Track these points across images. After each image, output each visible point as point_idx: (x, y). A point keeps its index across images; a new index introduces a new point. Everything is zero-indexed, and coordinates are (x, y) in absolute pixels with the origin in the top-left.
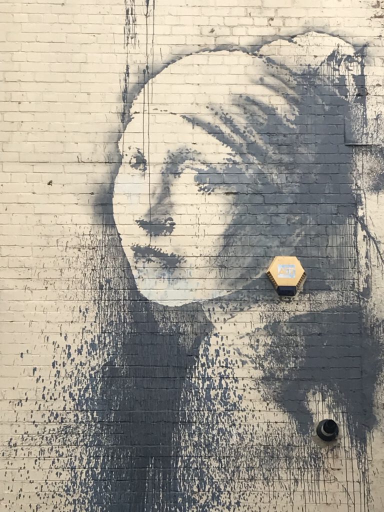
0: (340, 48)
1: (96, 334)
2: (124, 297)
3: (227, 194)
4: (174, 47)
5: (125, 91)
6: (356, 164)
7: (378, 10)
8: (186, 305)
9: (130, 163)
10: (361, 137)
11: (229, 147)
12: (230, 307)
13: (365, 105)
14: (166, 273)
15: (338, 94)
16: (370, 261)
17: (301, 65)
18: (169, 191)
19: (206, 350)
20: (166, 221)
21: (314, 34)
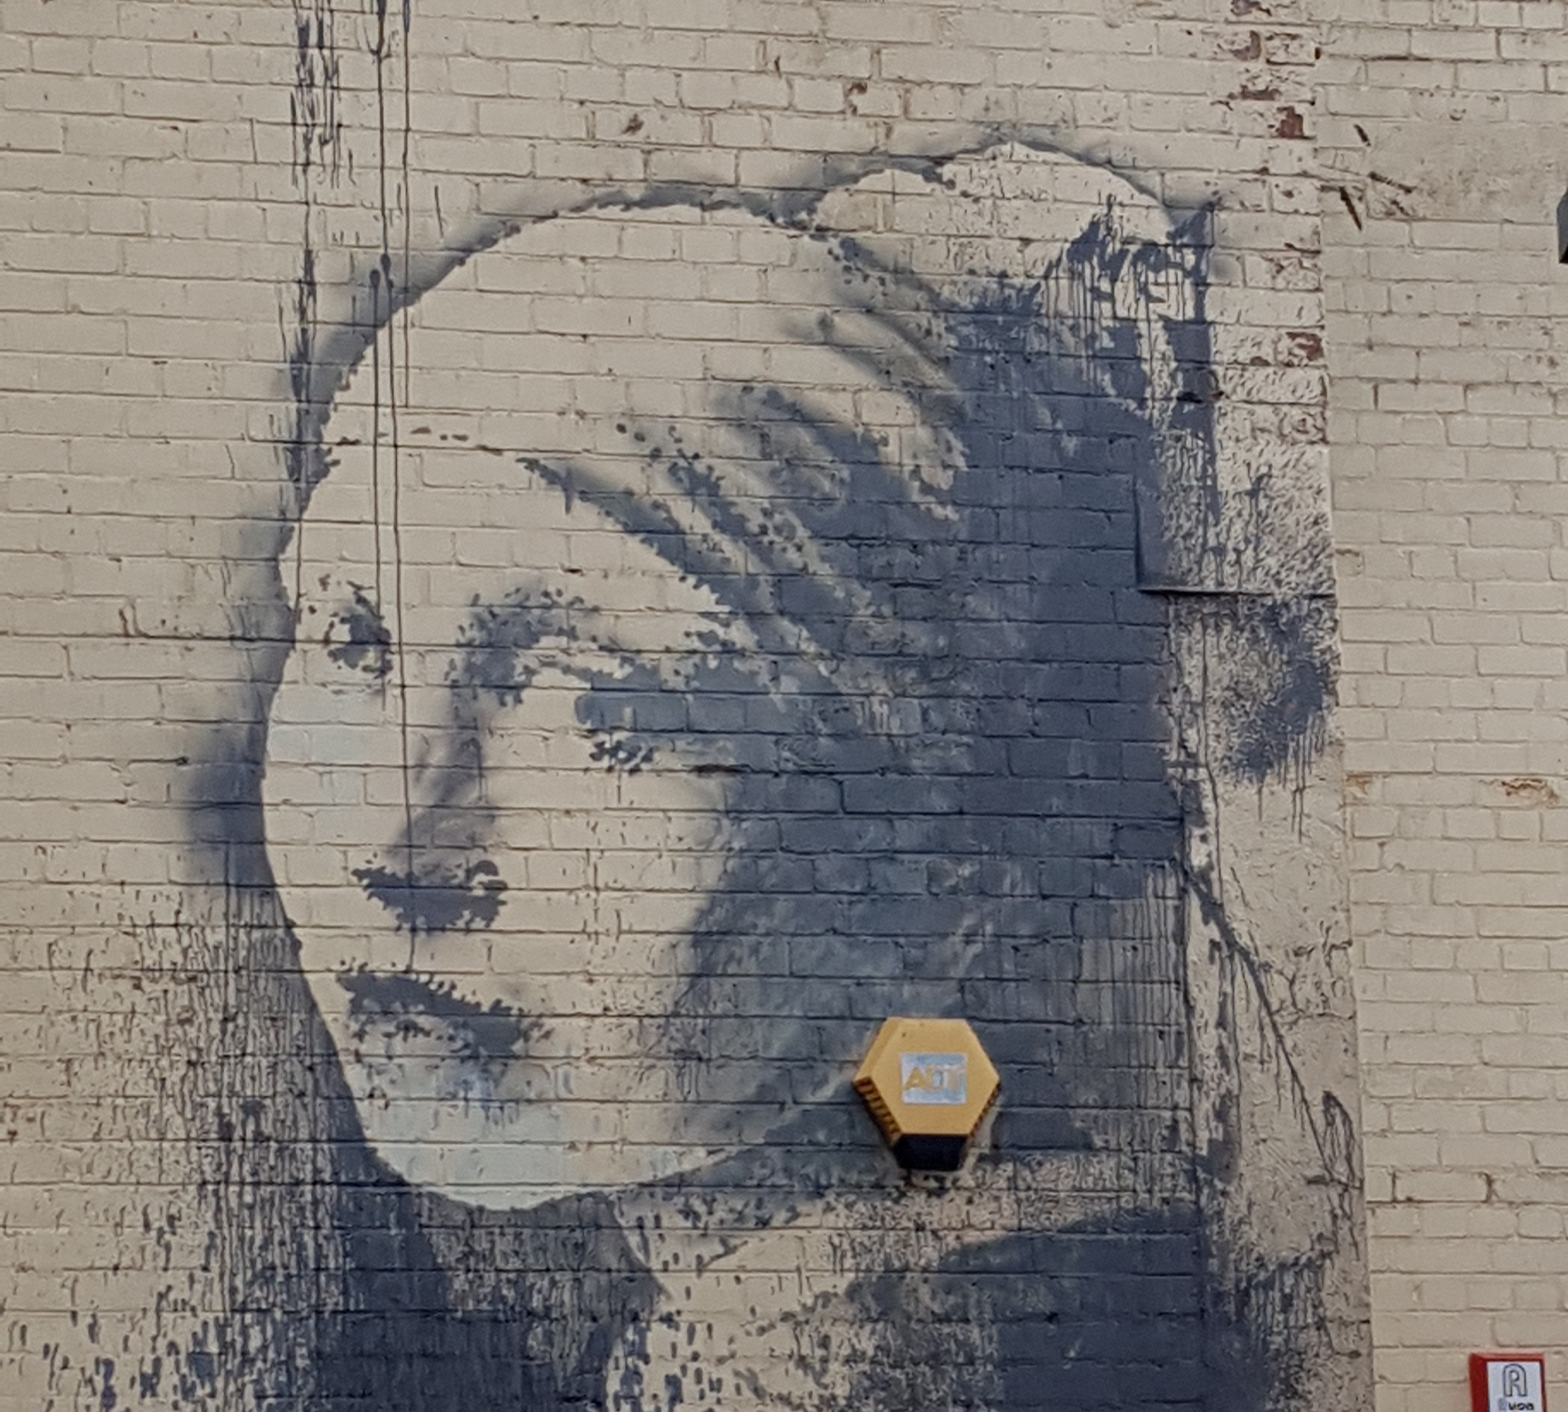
0: (1117, 211)
1: (210, 1317)
2: (316, 1171)
3: (701, 770)
4: (486, 184)
5: (302, 355)
6: (1179, 666)
7: (1257, 66)
8: (552, 1206)
9: (326, 641)
10: (1199, 563)
11: (705, 588)
12: (721, 1212)
13: (1209, 437)
14: (473, 1077)
15: (1111, 391)
16: (1233, 1039)
17: (972, 272)
18: (479, 755)
19: (633, 1376)
20: (470, 873)
21: (1021, 151)
